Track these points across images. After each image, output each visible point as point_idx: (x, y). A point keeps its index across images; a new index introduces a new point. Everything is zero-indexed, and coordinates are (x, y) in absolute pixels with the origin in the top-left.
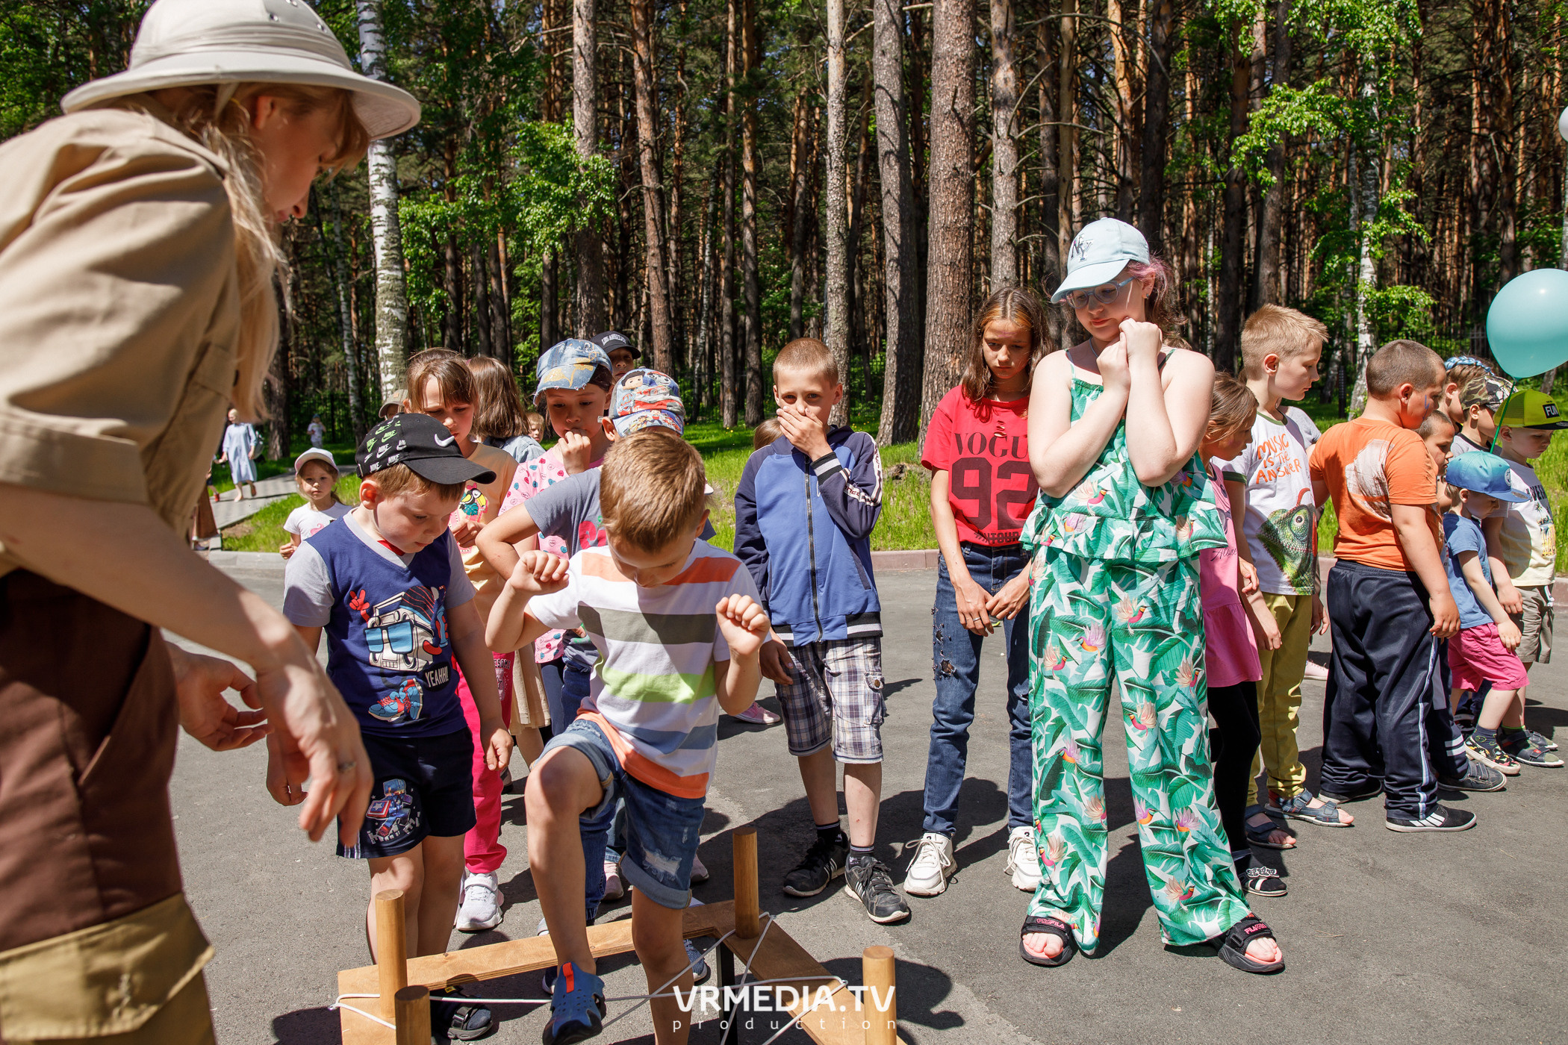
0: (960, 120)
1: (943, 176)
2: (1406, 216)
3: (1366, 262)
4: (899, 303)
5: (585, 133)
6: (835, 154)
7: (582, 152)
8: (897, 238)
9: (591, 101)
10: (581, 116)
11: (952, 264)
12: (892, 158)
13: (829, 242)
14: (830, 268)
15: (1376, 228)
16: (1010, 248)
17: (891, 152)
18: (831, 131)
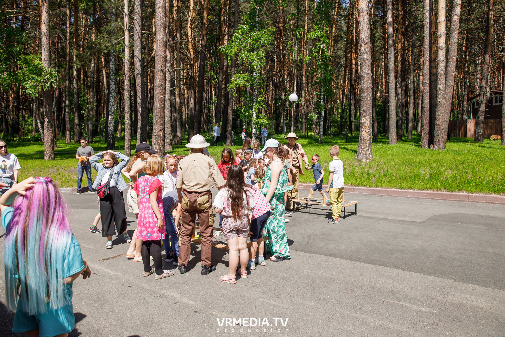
0: (163, 72)
1: (158, 86)
2: (262, 104)
3: (254, 113)
4: (141, 115)
5: (46, 59)
6: (127, 76)
7: (45, 64)
8: (141, 97)
9: (48, 50)
10: (45, 54)
11: (160, 108)
12: (139, 75)
13: (125, 99)
14: (126, 106)
15: (256, 105)
16: (169, 100)
17: (138, 74)
18: (126, 69)
